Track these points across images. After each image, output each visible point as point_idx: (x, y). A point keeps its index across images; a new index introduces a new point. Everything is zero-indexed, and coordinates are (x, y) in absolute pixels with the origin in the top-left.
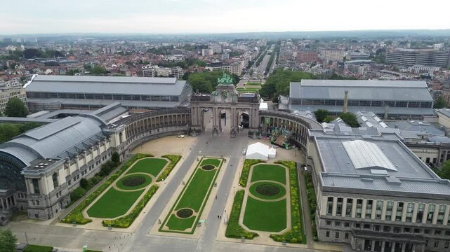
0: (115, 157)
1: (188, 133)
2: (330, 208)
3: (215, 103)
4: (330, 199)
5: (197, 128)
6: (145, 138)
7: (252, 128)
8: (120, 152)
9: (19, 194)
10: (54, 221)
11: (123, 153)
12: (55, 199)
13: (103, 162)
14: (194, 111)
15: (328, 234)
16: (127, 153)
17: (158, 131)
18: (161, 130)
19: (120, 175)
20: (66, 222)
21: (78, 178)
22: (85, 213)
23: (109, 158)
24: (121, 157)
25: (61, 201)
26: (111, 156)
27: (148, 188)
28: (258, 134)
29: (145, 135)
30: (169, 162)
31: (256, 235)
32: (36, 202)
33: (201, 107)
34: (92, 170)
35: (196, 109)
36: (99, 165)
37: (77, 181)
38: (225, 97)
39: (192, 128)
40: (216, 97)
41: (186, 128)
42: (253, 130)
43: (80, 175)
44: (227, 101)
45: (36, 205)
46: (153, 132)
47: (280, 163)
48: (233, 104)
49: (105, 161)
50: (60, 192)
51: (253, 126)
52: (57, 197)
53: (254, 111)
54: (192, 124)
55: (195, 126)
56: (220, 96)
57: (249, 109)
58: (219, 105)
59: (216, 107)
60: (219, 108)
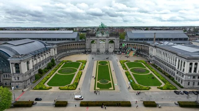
0: (53, 61)
1: (85, 53)
2: (191, 69)
3: (98, 37)
4: (191, 64)
5: (89, 50)
6: (64, 55)
8: (55, 59)
9: (4, 75)
10: (29, 89)
11: (56, 60)
12: (28, 77)
13: (48, 63)
14: (87, 42)
15: (189, 84)
16: (57, 60)
17: (70, 52)
18: (71, 51)
19: (58, 69)
20: (36, 89)
21: (37, 68)
22: (46, 84)
23: (50, 61)
24: (55, 61)
25: (31, 78)
26: (51, 60)
27: (76, 73)
28: (119, 52)
29: (64, 53)
30: (81, 63)
31: (150, 88)
32: (17, 78)
33: (91, 40)
34: (43, 65)
35: (88, 40)
36: (46, 64)
37: (37, 70)
38: (103, 34)
39: (87, 50)
40: (99, 34)
41: (83, 50)
43: (38, 67)
44: (104, 36)
45: (17, 80)
46: (67, 52)
47: (137, 61)
48: (107, 37)
49: (48, 62)
50: (30, 73)
51: (117, 48)
52: (29, 76)
53: (117, 40)
54: (86, 48)
55: (88, 49)
56: (101, 34)
57: (115, 40)
58: (100, 38)
59: (99, 39)
60: (100, 40)
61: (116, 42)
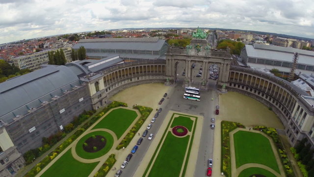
1: (163, 82)
3: (188, 56)
5: (170, 78)
6: (125, 85)
7: (222, 82)
8: (95, 100)
11: (100, 101)
14: (169, 63)
16: (105, 100)
17: (138, 79)
18: (140, 78)
24: (97, 105)
27: (103, 159)
28: (227, 88)
29: (126, 81)
30: (139, 115)
33: (175, 59)
35: (170, 61)
38: (199, 51)
40: (190, 51)
41: (162, 77)
42: (222, 84)
46: (133, 80)
48: (206, 58)
51: (223, 80)
53: (225, 65)
54: (167, 74)
56: (194, 50)
57: (220, 63)
59: (189, 59)
60: (192, 61)
61: (223, 69)
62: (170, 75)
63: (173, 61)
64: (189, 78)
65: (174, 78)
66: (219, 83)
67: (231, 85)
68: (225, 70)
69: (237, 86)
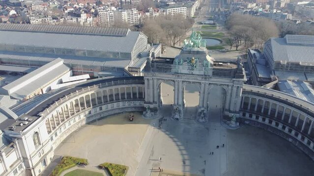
3: (178, 75)
5: (152, 106)
7: (230, 112)
14: (148, 85)
17: (101, 109)
24: (39, 167)
33: (157, 79)
35: (151, 81)
38: (192, 67)
39: (146, 106)
40: (181, 67)
41: (138, 104)
42: (231, 115)
44: (196, 72)
48: (205, 77)
51: (231, 109)
53: (234, 89)
54: (146, 100)
55: (149, 103)
56: (186, 66)
58: (184, 78)
59: (180, 80)
60: (184, 82)
61: (231, 93)
62: (152, 101)
63: (155, 81)
64: (180, 105)
65: (156, 105)
66: (227, 113)
67: (244, 115)
68: (234, 95)
69: (254, 117)
